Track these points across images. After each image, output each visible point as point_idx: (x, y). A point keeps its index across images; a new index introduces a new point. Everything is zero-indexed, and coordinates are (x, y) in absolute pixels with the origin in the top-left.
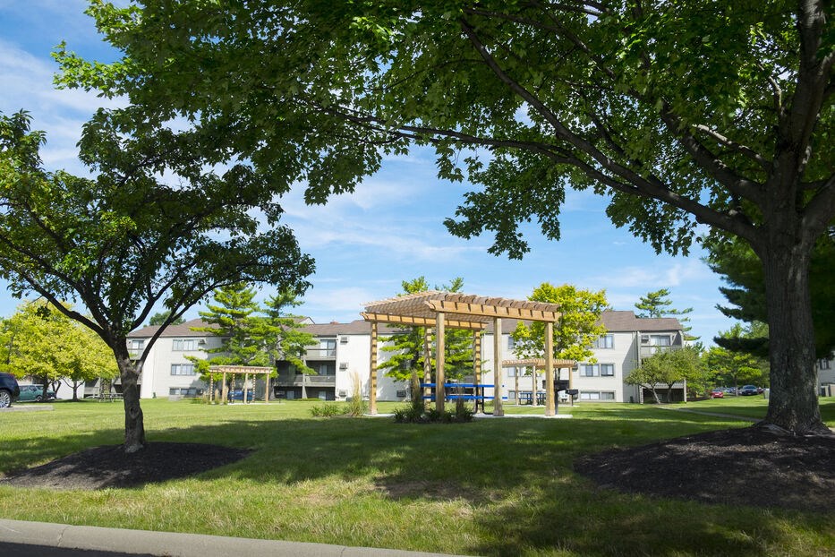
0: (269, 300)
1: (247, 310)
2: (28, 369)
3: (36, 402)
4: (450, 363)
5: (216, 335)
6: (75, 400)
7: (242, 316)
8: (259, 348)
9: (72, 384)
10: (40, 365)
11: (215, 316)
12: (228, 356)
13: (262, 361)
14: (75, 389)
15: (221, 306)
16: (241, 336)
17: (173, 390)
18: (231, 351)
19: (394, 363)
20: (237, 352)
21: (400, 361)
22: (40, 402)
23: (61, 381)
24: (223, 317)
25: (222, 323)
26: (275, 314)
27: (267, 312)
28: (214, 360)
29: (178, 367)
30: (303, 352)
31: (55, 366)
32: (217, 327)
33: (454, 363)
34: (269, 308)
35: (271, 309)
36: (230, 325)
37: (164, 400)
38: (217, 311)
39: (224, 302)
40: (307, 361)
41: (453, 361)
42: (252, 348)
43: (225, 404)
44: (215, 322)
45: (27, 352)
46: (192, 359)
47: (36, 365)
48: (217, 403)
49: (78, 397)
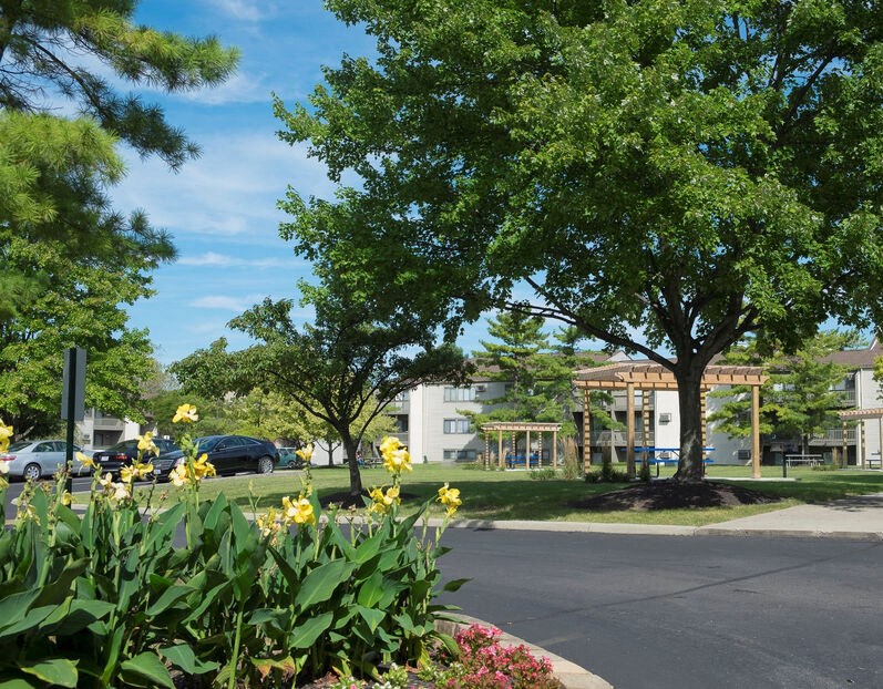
0: (560, 333)
1: (532, 346)
2: (279, 431)
3: (289, 469)
4: (804, 412)
5: (495, 380)
6: (331, 466)
7: (527, 354)
8: (548, 398)
9: (327, 447)
10: (292, 426)
11: (492, 357)
12: (512, 408)
13: (553, 415)
14: (331, 452)
15: (500, 342)
16: (527, 381)
17: (447, 453)
18: (516, 401)
19: (725, 414)
20: (524, 403)
21: (735, 411)
22: (292, 469)
23: (315, 443)
24: (504, 358)
25: (503, 365)
26: (569, 351)
27: (558, 348)
28: (494, 414)
29: (453, 423)
30: (609, 401)
31: (307, 428)
32: (496, 370)
33: (809, 412)
34: (559, 343)
35: (563, 345)
36: (513, 367)
37: (436, 465)
38: (496, 350)
39: (504, 337)
40: (616, 413)
41: (809, 409)
42: (541, 398)
43: (502, 470)
44: (493, 363)
45: (276, 412)
46: (467, 414)
47: (288, 426)
48: (492, 469)
49: (335, 463)
